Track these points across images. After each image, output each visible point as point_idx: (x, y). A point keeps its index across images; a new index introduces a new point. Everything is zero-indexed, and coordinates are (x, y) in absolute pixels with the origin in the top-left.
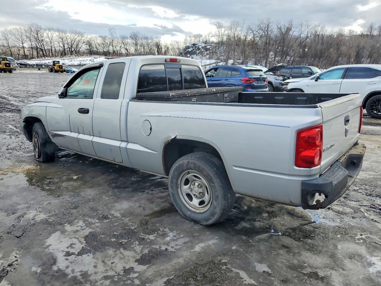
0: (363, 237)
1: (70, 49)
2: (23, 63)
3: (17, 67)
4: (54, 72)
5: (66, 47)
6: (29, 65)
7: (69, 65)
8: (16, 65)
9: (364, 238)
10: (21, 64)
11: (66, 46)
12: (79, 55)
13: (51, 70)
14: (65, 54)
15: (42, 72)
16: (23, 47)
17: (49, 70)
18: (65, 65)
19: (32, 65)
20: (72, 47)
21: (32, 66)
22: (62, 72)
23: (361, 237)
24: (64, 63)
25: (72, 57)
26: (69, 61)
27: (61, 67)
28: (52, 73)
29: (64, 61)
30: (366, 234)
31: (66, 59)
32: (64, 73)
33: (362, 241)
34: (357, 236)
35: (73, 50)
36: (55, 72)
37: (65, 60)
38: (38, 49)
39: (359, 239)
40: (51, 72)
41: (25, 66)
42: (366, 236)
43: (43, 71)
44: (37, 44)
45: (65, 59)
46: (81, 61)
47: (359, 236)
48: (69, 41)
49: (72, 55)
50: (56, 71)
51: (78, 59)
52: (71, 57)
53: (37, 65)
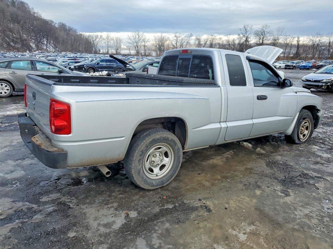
0: (15, 186)
9: (13, 185)
23: (17, 185)
30: (15, 188)
33: (14, 183)
34: (19, 184)
39: (16, 183)
42: (14, 187)
47: (18, 184)
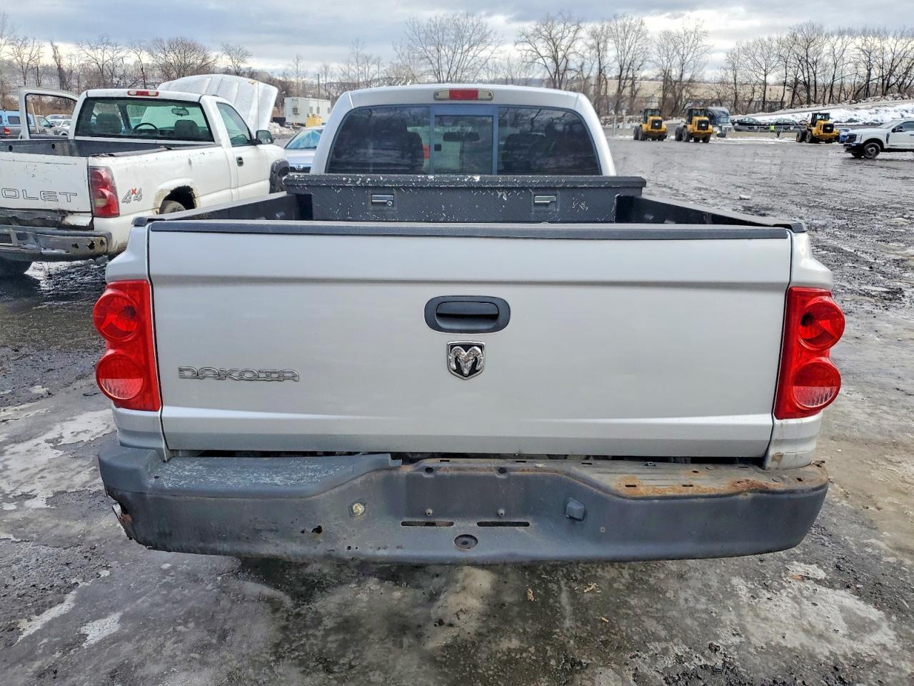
1: (883, 80)
2: (747, 120)
3: (730, 129)
4: (808, 140)
5: (873, 76)
6: (759, 124)
7: (867, 124)
8: (730, 125)
10: (741, 123)
11: (875, 73)
12: (906, 96)
13: (802, 138)
14: (867, 95)
15: (783, 141)
16: (765, 84)
17: (798, 135)
18: (856, 124)
19: (765, 125)
20: (891, 73)
21: (764, 128)
22: (829, 141)
24: (855, 118)
25: (883, 101)
26: (870, 113)
27: (829, 128)
28: (804, 143)
29: (855, 113)
31: (864, 107)
32: (834, 143)
35: (893, 80)
36: (810, 142)
37: (858, 111)
38: (799, 86)
40: (801, 141)
41: (750, 126)
43: (786, 138)
44: (800, 73)
45: (860, 107)
46: (907, 111)
48: (889, 57)
49: (885, 95)
50: (815, 140)
51: (897, 108)
52: (881, 102)
53: (777, 124)
